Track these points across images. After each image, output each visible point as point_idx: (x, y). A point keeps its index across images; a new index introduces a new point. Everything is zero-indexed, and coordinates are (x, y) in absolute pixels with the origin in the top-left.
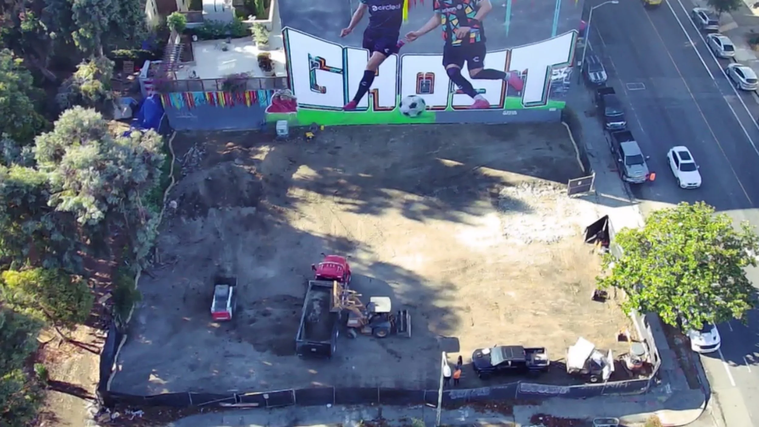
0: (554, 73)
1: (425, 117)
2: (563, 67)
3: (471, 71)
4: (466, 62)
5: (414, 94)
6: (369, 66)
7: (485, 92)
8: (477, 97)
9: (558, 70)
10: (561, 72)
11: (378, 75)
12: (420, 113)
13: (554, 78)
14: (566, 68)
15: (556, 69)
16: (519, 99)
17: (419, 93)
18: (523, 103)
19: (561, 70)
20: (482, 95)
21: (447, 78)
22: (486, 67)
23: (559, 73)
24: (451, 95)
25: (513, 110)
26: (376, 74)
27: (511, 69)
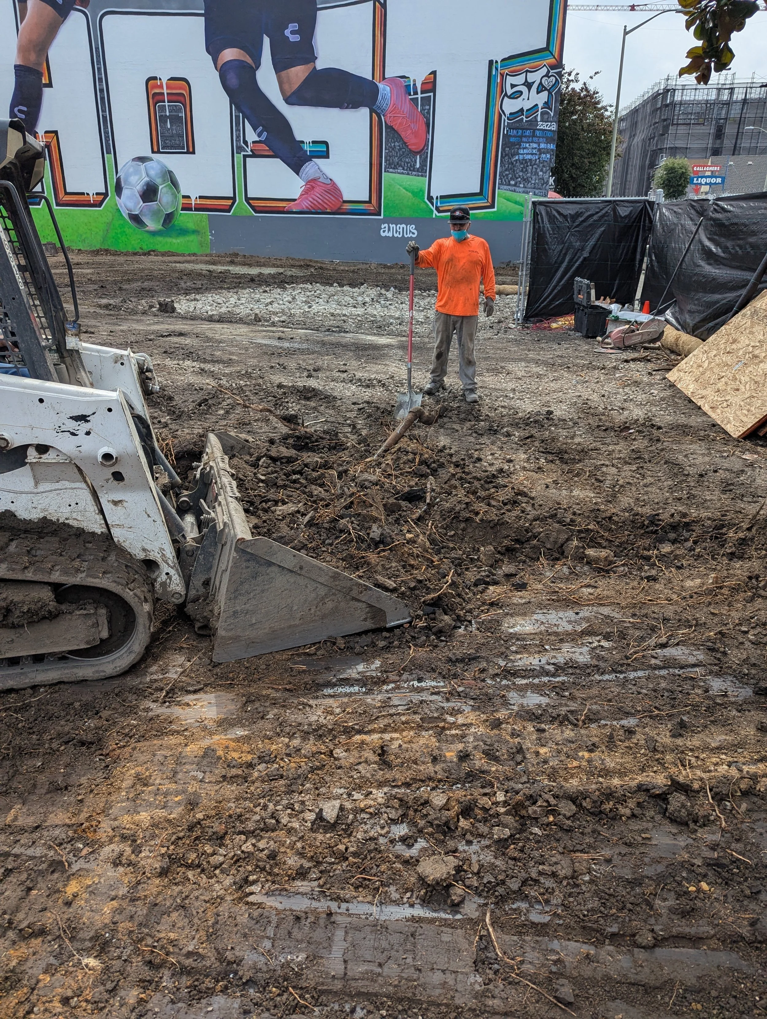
0: (510, 91)
1: (183, 232)
2: (535, 70)
3: (284, 73)
4: (266, 41)
5: (147, 152)
6: (23, 50)
7: (326, 155)
8: (309, 169)
9: (520, 79)
10: (529, 85)
11: (50, 85)
12: (169, 217)
13: (510, 106)
14: (544, 71)
15: (514, 74)
16: (419, 182)
17: (159, 152)
18: (430, 198)
19: (531, 77)
20: (320, 162)
21: (225, 99)
22: (320, 65)
23: (524, 89)
24: (239, 158)
25: (407, 221)
26: (45, 81)
27: (389, 74)
